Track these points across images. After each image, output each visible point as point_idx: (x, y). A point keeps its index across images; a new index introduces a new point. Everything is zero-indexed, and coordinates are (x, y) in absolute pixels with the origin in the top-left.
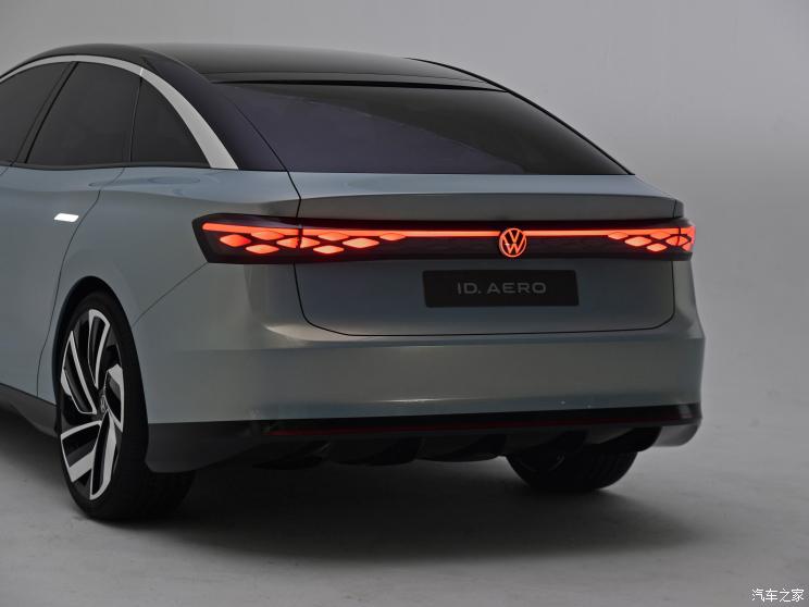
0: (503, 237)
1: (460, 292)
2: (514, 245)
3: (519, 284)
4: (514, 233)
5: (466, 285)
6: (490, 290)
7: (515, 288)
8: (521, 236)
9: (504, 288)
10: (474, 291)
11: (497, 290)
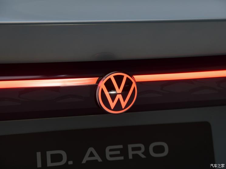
0: (102, 85)
1: (39, 165)
2: (119, 97)
3: (130, 146)
4: (119, 79)
5: (49, 154)
6: (86, 158)
7: (124, 152)
8: (129, 83)
9: (108, 153)
10: (63, 162)
11: (97, 158)
